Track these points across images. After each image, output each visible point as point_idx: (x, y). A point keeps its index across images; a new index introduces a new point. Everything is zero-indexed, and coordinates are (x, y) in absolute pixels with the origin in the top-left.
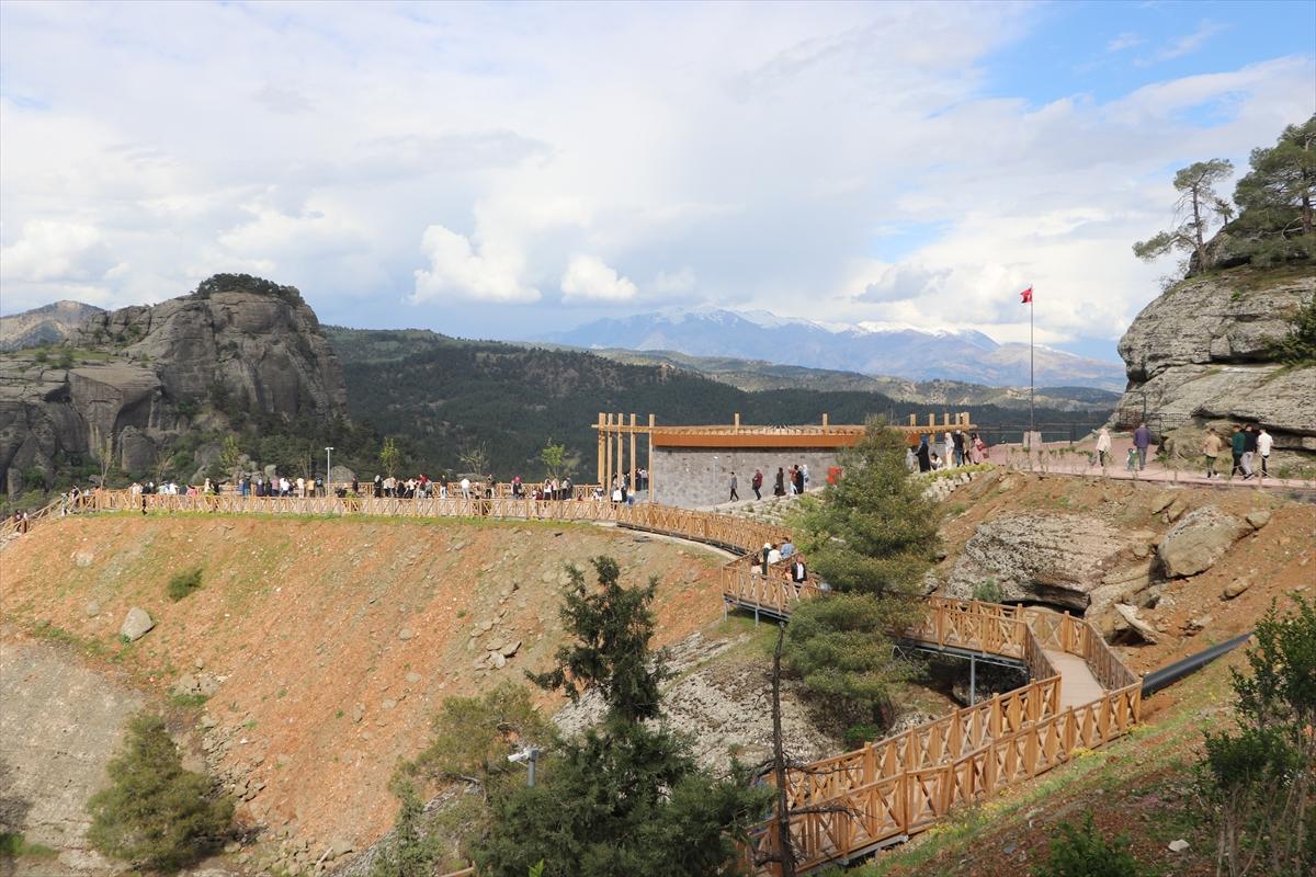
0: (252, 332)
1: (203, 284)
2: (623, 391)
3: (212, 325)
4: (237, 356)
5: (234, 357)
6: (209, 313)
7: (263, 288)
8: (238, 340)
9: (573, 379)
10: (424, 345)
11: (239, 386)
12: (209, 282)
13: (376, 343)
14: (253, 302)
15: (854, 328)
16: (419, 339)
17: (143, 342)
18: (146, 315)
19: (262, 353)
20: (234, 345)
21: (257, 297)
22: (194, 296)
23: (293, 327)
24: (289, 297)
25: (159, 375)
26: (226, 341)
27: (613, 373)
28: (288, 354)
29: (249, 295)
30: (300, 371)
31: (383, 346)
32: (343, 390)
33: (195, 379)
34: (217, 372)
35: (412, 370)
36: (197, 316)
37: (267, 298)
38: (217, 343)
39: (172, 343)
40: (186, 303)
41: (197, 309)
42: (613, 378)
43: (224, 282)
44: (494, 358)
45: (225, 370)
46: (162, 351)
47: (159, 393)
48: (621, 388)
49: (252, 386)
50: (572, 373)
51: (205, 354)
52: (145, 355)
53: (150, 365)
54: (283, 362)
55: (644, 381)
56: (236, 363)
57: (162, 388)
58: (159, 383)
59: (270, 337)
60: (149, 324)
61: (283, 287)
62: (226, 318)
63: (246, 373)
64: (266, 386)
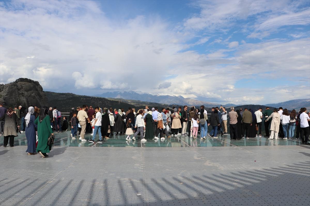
0: (27, 91)
1: (17, 80)
2: (111, 106)
3: (18, 89)
4: (23, 96)
5: (22, 96)
6: (17, 86)
7: (30, 81)
8: (23, 92)
9: (101, 103)
10: (71, 96)
11: (23, 102)
12: (18, 80)
13: (61, 96)
14: (28, 84)
15: (157, 95)
16: (70, 95)
17: (1, 92)
18: (2, 86)
19: (29, 95)
20: (23, 93)
21: (29, 83)
22: (14, 82)
23: (37, 90)
24: (37, 84)
25: (4, 100)
26: (21, 92)
27: (109, 102)
28: (35, 96)
29: (27, 83)
30: (38, 99)
31: (62, 96)
32: (48, 104)
33: (13, 100)
34: (18, 99)
35: (67, 101)
36: (14, 87)
37: (31, 83)
38: (19, 93)
39: (8, 92)
40: (12, 84)
41: (14, 85)
42: (109, 103)
43: (21, 80)
44: (84, 99)
45: (20, 99)
46: (5, 94)
47: (4, 103)
48: (110, 105)
49: (26, 102)
50: (100, 102)
51: (16, 95)
52: (1, 95)
53: (2, 97)
54: (34, 97)
55: (115, 104)
56: (23, 97)
57: (5, 102)
58: (4, 101)
59: (31, 92)
60: (3, 88)
61: (35, 81)
62: (21, 87)
63: (25, 99)
64: (30, 102)
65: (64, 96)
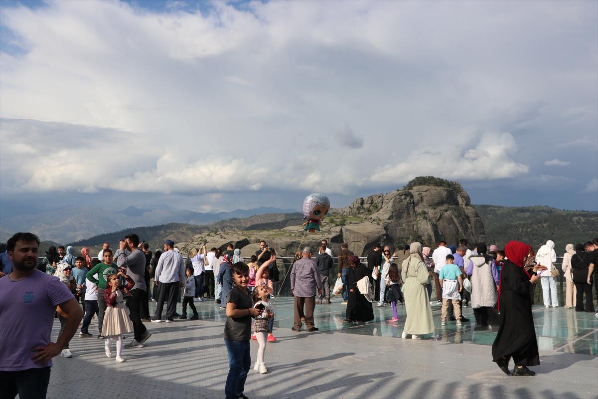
0: (434, 205)
1: (410, 182)
3: (413, 202)
4: (425, 218)
5: (423, 218)
6: (412, 197)
7: (439, 182)
8: (426, 210)
12: (413, 181)
14: (435, 189)
16: (542, 211)
17: (379, 212)
18: (381, 198)
19: (438, 216)
20: (425, 213)
21: (436, 187)
22: (405, 188)
23: (456, 203)
24: (454, 187)
25: (385, 228)
26: (420, 211)
28: (453, 217)
29: (432, 187)
30: (459, 225)
33: (404, 230)
34: (415, 227)
35: (536, 227)
36: (405, 198)
37: (442, 188)
38: (416, 212)
39: (392, 212)
40: (400, 192)
41: (405, 195)
43: (422, 181)
45: (419, 225)
46: (387, 216)
47: (385, 237)
49: (433, 234)
51: (410, 217)
52: (379, 218)
53: (381, 223)
54: (450, 220)
56: (424, 222)
57: (386, 235)
58: (385, 232)
59: (443, 208)
60: (382, 203)
61: (451, 181)
62: (420, 199)
63: (430, 227)
65: (527, 214)
